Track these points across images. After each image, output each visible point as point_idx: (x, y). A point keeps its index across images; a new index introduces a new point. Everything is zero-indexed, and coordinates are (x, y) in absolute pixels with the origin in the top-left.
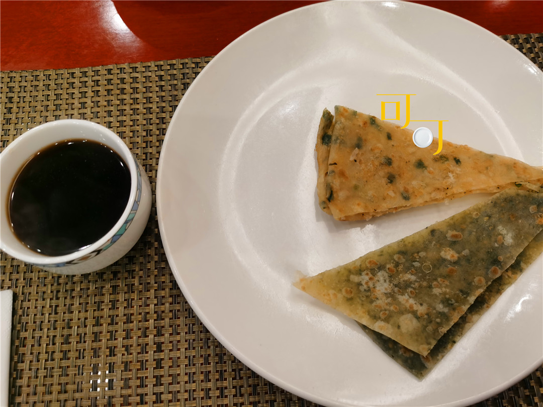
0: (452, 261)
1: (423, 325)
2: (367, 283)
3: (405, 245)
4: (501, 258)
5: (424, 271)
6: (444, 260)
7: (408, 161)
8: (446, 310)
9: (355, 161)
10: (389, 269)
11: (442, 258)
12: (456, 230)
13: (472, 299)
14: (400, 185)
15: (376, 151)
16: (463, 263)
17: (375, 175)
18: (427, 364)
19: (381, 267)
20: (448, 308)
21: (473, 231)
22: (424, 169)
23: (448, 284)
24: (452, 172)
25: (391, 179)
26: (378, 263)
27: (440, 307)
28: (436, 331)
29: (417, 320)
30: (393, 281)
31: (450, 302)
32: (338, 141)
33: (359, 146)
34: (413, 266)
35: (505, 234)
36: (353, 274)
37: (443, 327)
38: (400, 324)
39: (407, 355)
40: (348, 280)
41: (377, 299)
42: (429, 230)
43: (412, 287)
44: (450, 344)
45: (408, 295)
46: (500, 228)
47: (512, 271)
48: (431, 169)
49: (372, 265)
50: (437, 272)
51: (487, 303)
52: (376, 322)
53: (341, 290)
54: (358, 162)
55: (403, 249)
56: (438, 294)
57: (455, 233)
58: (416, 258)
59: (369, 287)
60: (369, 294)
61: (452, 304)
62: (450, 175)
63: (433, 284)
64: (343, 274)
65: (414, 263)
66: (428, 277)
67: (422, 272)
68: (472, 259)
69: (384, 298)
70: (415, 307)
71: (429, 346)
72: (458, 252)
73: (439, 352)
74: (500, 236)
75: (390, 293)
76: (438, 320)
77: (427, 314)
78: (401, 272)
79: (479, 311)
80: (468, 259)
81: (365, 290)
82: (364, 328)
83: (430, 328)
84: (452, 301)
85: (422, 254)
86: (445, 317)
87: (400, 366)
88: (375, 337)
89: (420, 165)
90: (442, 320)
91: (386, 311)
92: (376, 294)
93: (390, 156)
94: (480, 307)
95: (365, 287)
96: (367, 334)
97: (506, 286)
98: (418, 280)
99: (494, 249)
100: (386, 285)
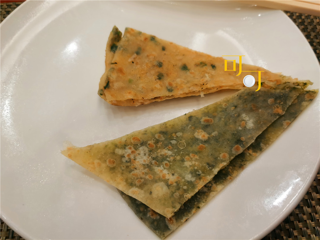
0: (203, 140)
1: (172, 191)
2: (129, 155)
3: (166, 127)
4: (243, 138)
5: (180, 147)
6: (197, 139)
7: (175, 65)
8: (193, 179)
9: (133, 63)
10: (149, 144)
11: (195, 137)
12: (208, 116)
13: (216, 171)
14: (167, 81)
15: (151, 57)
16: (212, 142)
17: (147, 73)
18: (171, 227)
19: (143, 144)
20: (195, 178)
21: (222, 118)
22: (187, 70)
23: (198, 158)
24: (208, 73)
25: (160, 77)
26: (141, 140)
27: (189, 177)
28: (181, 196)
29: (167, 187)
30: (152, 154)
31: (197, 173)
32: (122, 49)
33: (138, 53)
34: (171, 143)
35: (247, 120)
36: (118, 148)
37: (188, 193)
38: (153, 191)
39: (154, 217)
40: (114, 153)
41: (136, 169)
42: (187, 116)
43: (167, 161)
44: (194, 209)
45: (163, 166)
46: (244, 115)
47: (253, 150)
48: (193, 71)
49: (136, 141)
50: (190, 149)
51: (230, 175)
52: (131, 188)
53: (105, 161)
54: (135, 64)
55: (164, 130)
56: (188, 166)
57: (207, 118)
58: (173, 137)
59: (130, 159)
60: (129, 164)
61: (199, 175)
62: (207, 75)
63: (185, 158)
64: (109, 148)
65: (171, 141)
66: (182, 153)
67: (178, 148)
68: (219, 138)
69: (142, 168)
70: (167, 177)
71: (174, 209)
72: (209, 134)
73: (184, 216)
74: (243, 122)
75: (147, 165)
76: (185, 187)
77: (176, 182)
78: (160, 148)
79: (223, 182)
80: (216, 139)
81: (126, 161)
82: (122, 193)
83: (177, 194)
84: (199, 172)
85: (179, 134)
86: (191, 184)
87: (148, 227)
88: (130, 201)
89: (185, 68)
90: (188, 188)
91: (141, 179)
92: (135, 165)
93: (162, 61)
94: (224, 179)
95: (127, 158)
96: (124, 198)
97: (248, 162)
98: (174, 155)
99: (238, 131)
100: (145, 158)
